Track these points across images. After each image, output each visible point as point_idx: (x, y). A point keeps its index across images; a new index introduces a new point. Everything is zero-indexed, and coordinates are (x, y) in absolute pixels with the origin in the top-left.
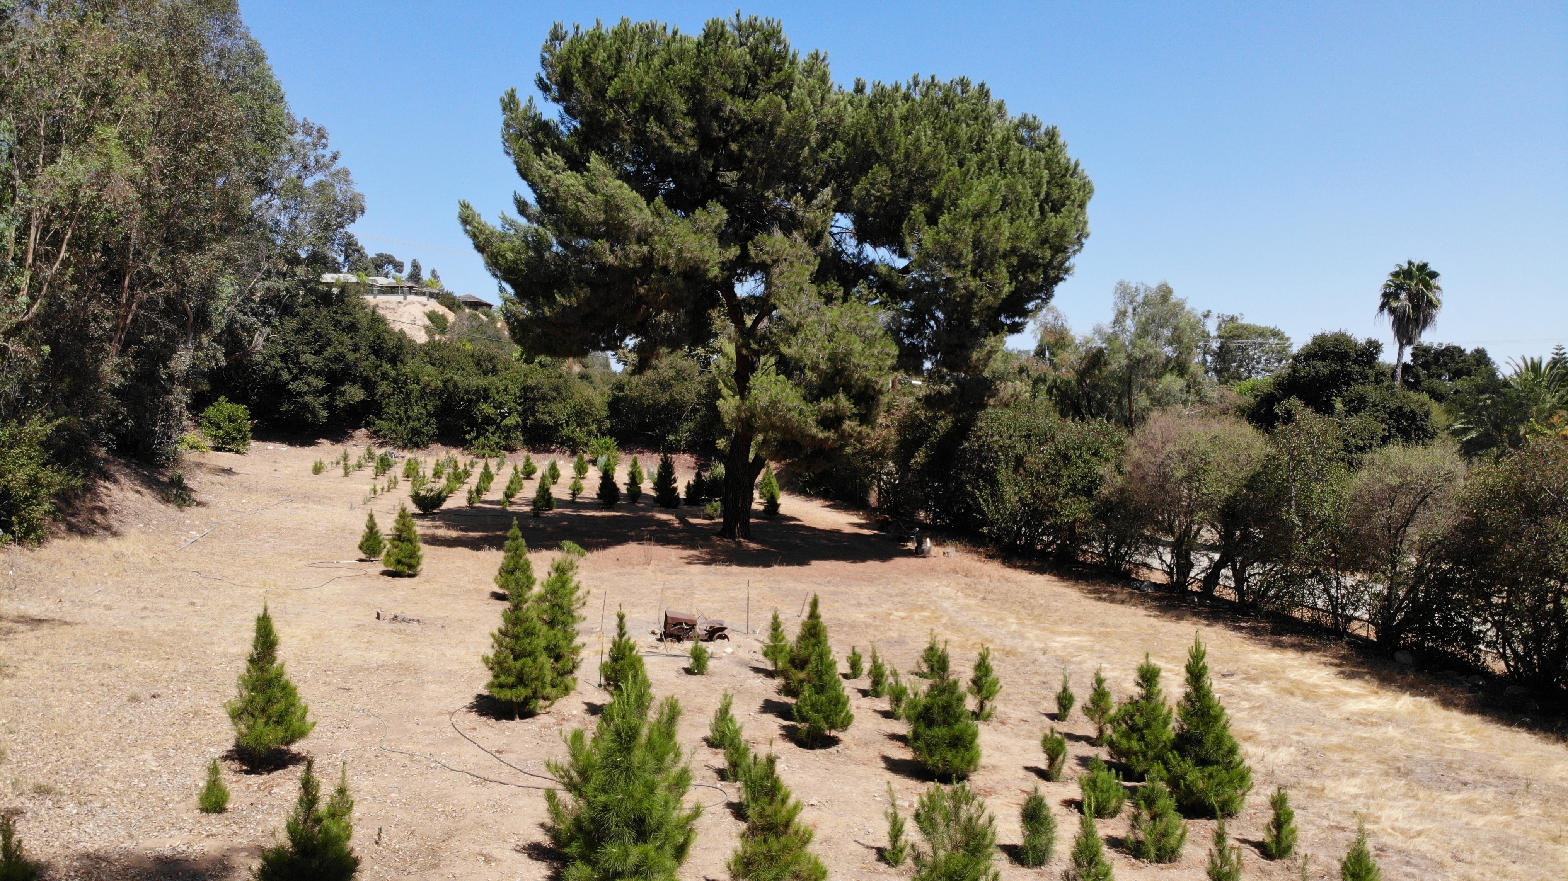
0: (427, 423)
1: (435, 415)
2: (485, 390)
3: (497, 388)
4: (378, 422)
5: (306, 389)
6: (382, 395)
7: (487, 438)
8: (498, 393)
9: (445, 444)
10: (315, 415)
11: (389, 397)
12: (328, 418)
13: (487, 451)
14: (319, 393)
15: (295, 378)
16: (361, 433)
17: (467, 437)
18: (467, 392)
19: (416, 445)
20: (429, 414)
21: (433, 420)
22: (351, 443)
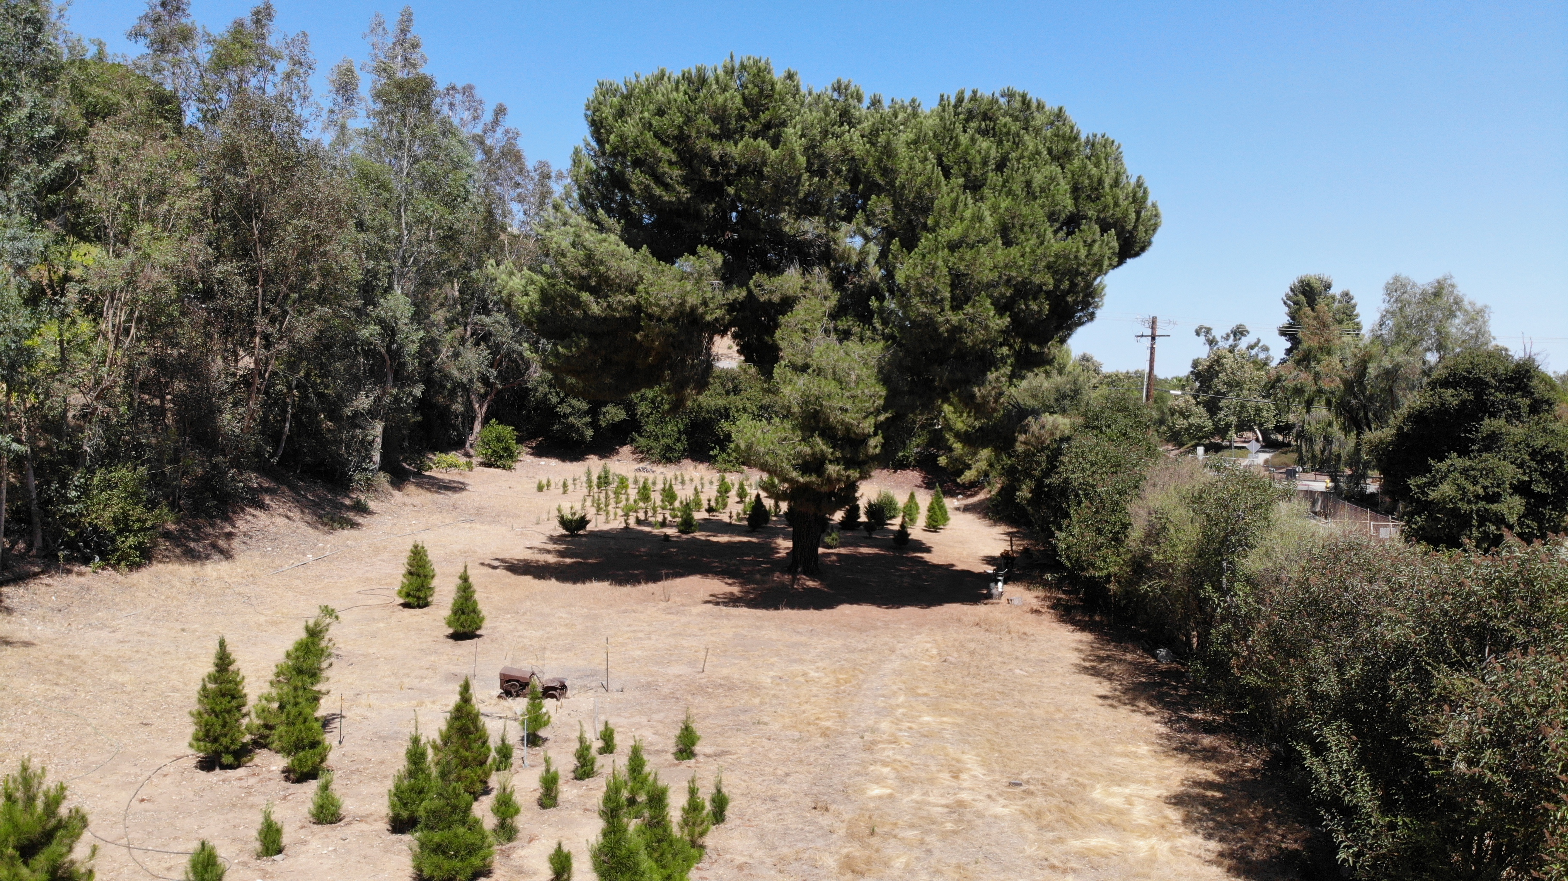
0: (678, 440)
1: (685, 432)
2: (726, 409)
3: (736, 407)
4: (639, 439)
5: (569, 410)
6: (642, 415)
7: (729, 455)
8: (738, 411)
9: (694, 459)
10: (582, 435)
11: (648, 417)
12: (593, 437)
13: (728, 466)
14: (581, 414)
15: (562, 401)
16: (626, 450)
17: (711, 453)
18: (708, 412)
19: (669, 461)
20: (679, 432)
21: (683, 437)
22: (615, 458)
